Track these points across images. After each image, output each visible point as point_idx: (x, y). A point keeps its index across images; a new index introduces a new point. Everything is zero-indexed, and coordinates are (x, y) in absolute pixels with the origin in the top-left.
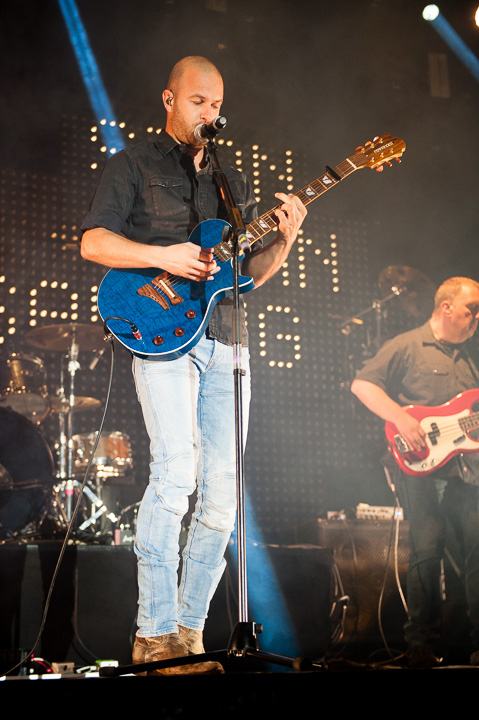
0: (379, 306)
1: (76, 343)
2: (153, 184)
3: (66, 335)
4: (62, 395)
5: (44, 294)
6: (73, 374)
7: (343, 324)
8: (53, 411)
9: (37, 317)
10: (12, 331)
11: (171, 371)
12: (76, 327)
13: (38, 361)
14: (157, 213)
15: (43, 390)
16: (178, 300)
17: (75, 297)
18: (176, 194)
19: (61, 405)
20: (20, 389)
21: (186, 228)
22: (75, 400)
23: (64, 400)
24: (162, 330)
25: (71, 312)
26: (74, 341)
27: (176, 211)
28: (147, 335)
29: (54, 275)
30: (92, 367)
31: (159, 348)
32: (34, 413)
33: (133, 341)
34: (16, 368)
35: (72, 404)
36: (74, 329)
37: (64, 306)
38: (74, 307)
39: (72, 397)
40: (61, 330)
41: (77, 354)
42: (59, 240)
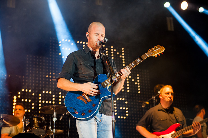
0: (154, 98)
1: (56, 111)
2: (81, 64)
3: (52, 109)
4: (51, 129)
5: (43, 95)
6: (54, 122)
7: (143, 104)
8: (48, 134)
9: (42, 103)
10: (33, 108)
11: (88, 123)
12: (56, 106)
13: (43, 118)
14: (83, 73)
15: (44, 128)
16: (90, 101)
17: (54, 96)
18: (89, 67)
19: (51, 132)
20: (37, 127)
21: (93, 78)
22: (55, 130)
23: (51, 131)
24: (84, 110)
25: (52, 101)
26: (55, 111)
27: (89, 72)
28: (80, 112)
29: (47, 89)
30: (61, 119)
31: (84, 116)
32: (41, 135)
33: (75, 114)
34: (35, 120)
35: (54, 132)
36: (55, 107)
37: (50, 99)
38: (54, 99)
39: (54, 130)
40: (50, 107)
41: (56, 115)
42: (49, 78)
